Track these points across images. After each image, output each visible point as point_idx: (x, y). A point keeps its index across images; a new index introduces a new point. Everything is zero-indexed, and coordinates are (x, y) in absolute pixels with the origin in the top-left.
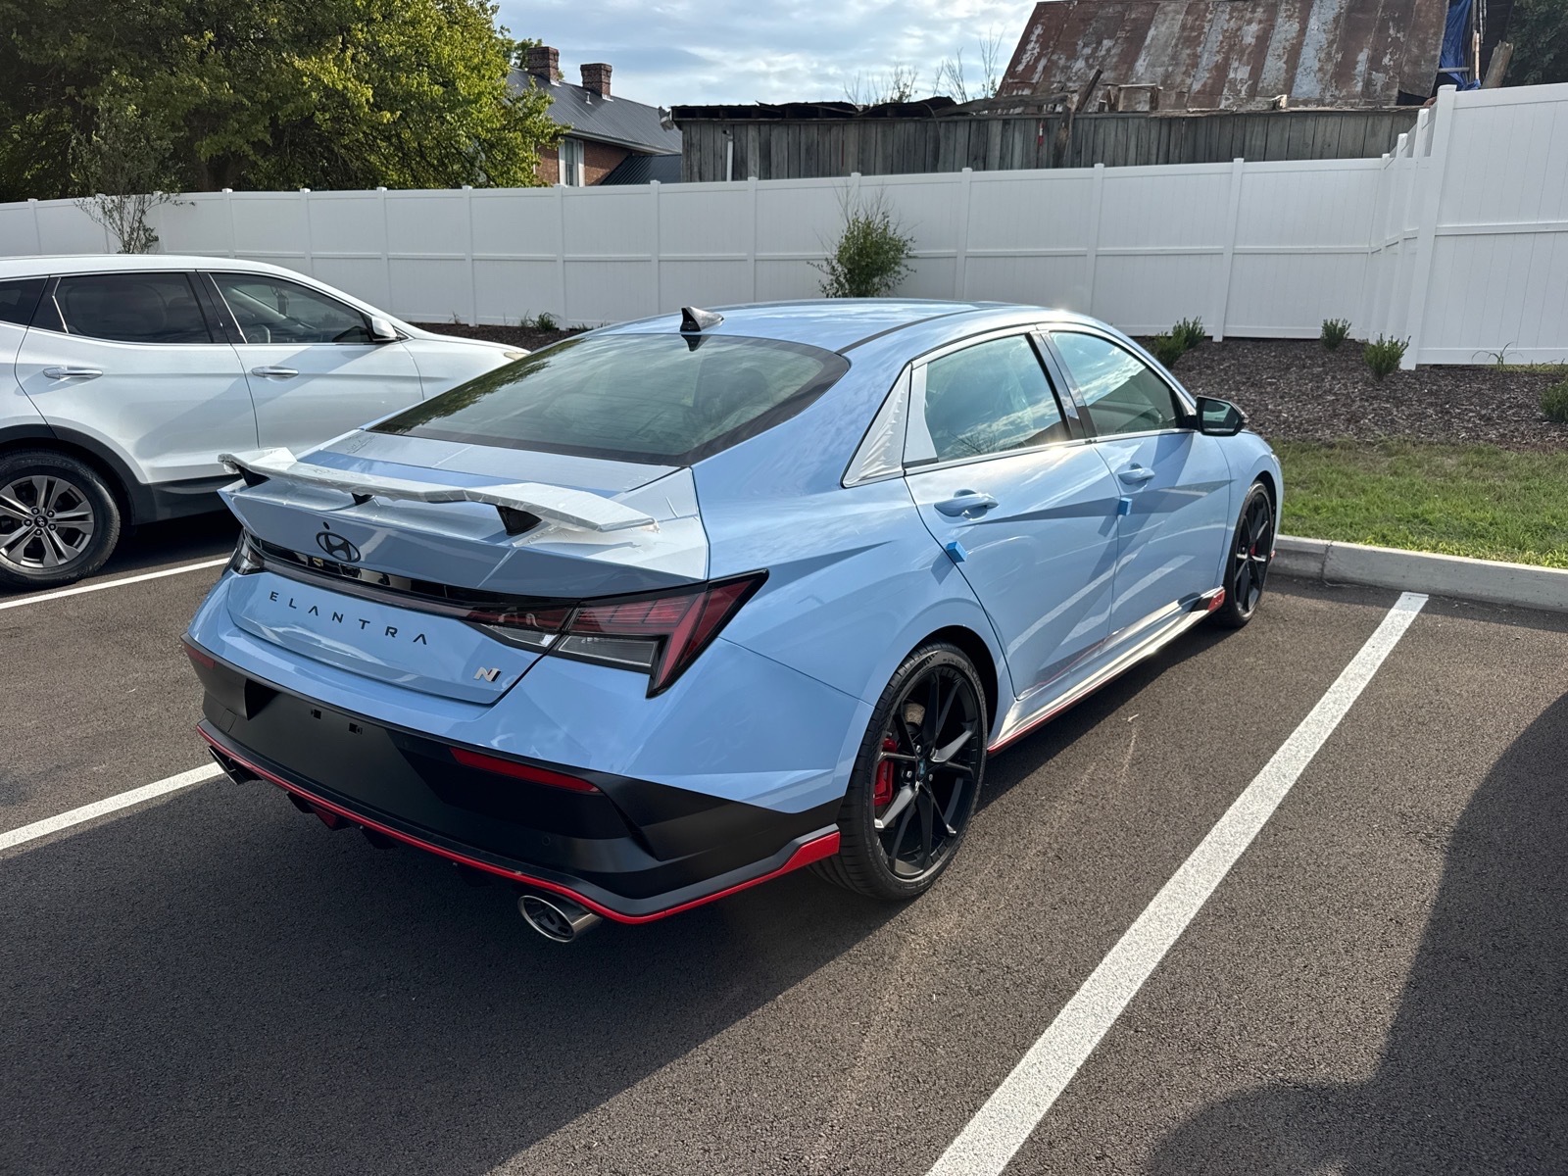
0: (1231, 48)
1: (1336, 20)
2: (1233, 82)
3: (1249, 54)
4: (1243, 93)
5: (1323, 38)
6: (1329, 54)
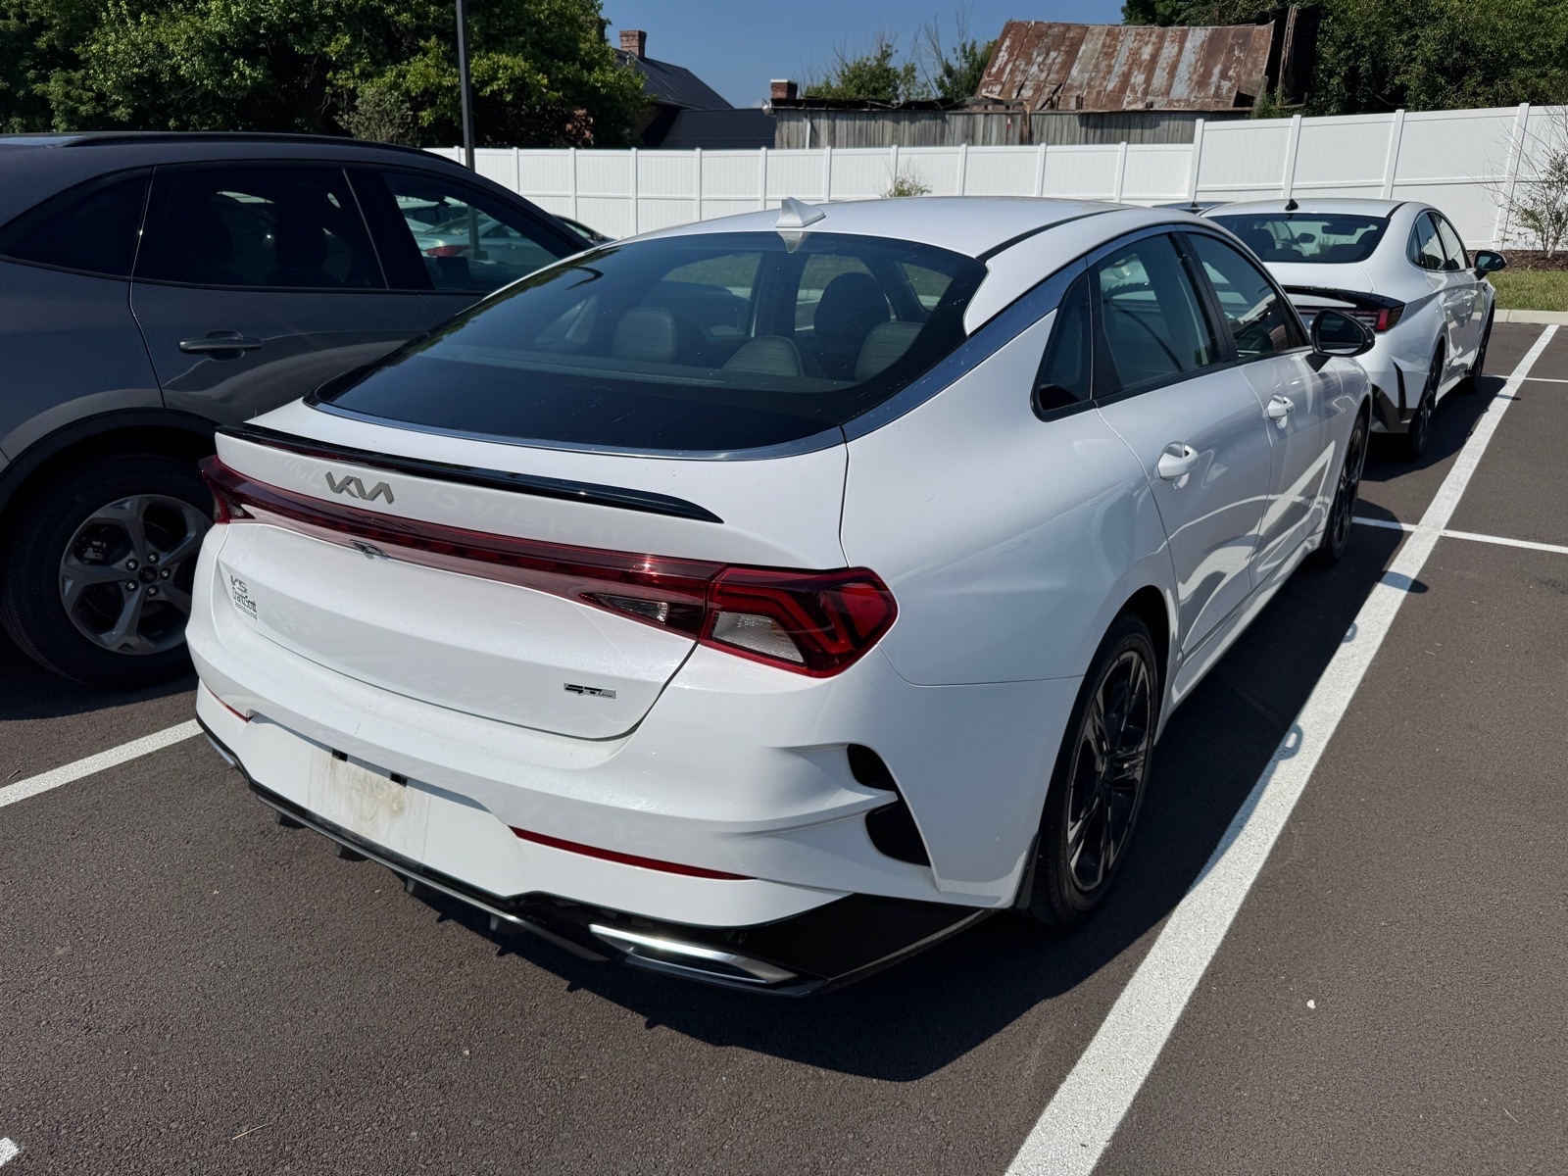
0: (1134, 61)
1: (1202, 46)
2: (1133, 86)
3: (1145, 66)
5: (1193, 57)
6: (1195, 68)
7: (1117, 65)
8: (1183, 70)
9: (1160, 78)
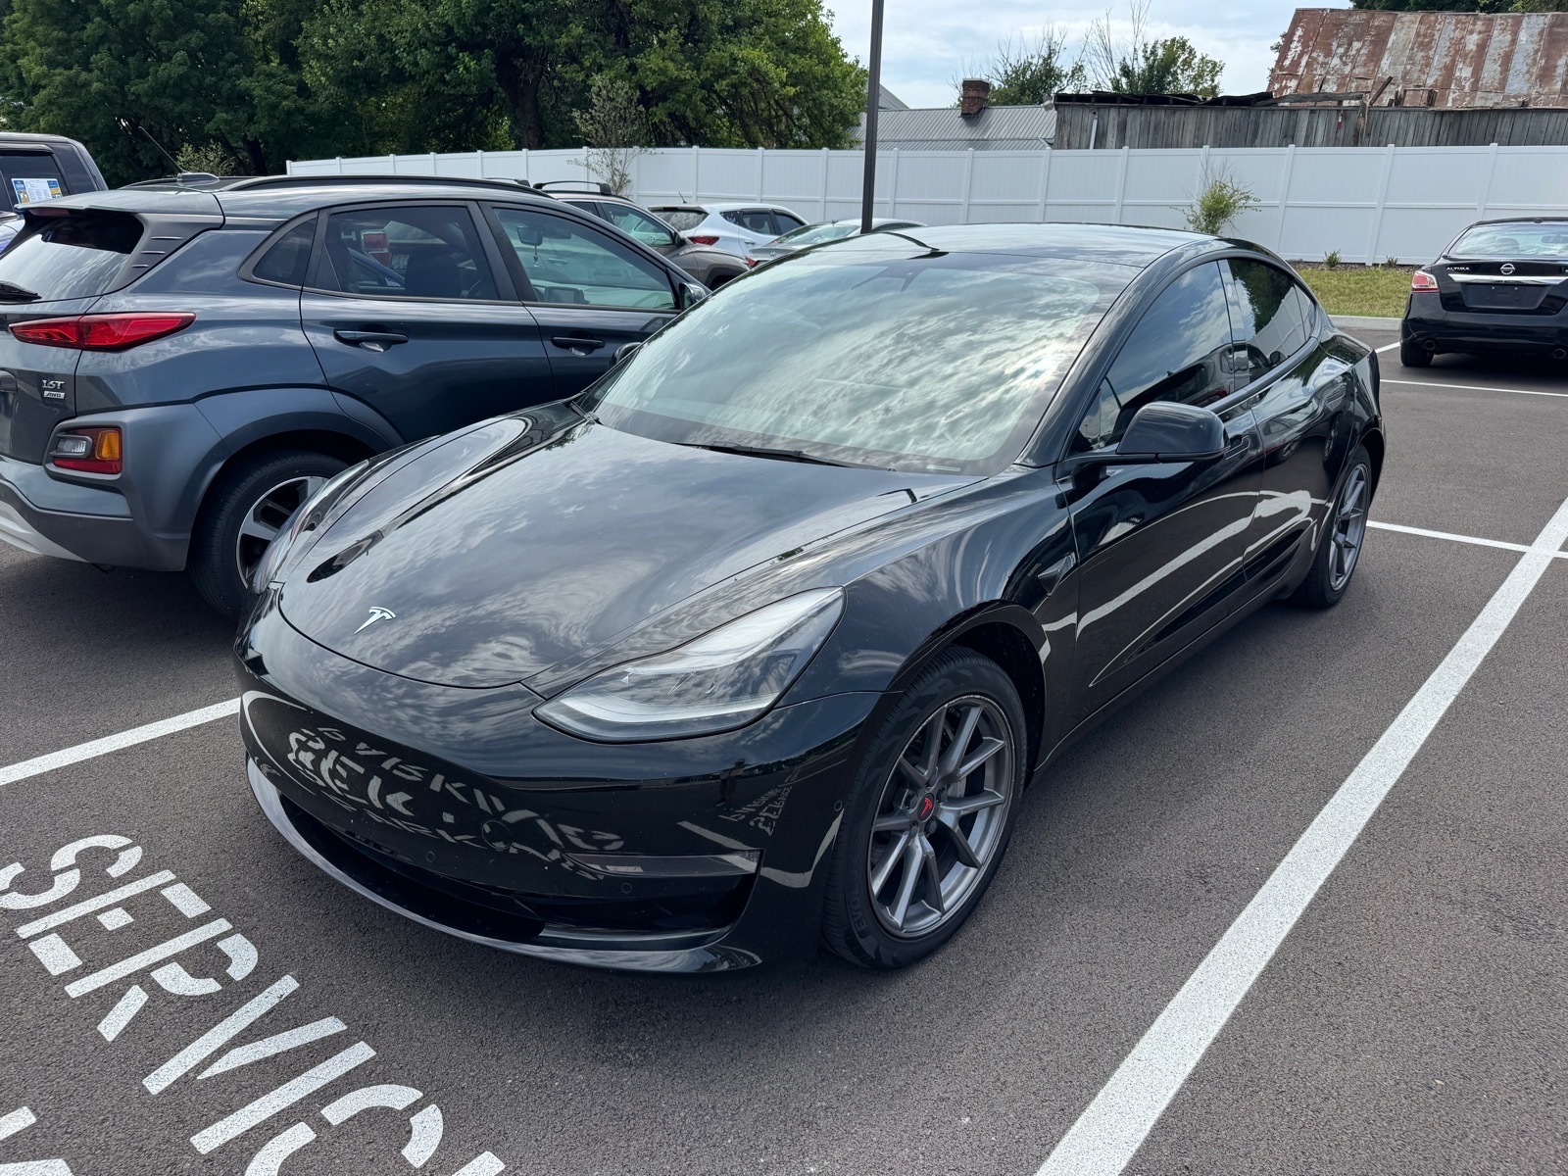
0: (1457, 52)
1: (1541, 33)
2: (1459, 80)
3: (1472, 58)
4: (1467, 88)
5: (1531, 48)
6: (1535, 60)
7: (1437, 58)
8: (1519, 63)
9: (1491, 70)
